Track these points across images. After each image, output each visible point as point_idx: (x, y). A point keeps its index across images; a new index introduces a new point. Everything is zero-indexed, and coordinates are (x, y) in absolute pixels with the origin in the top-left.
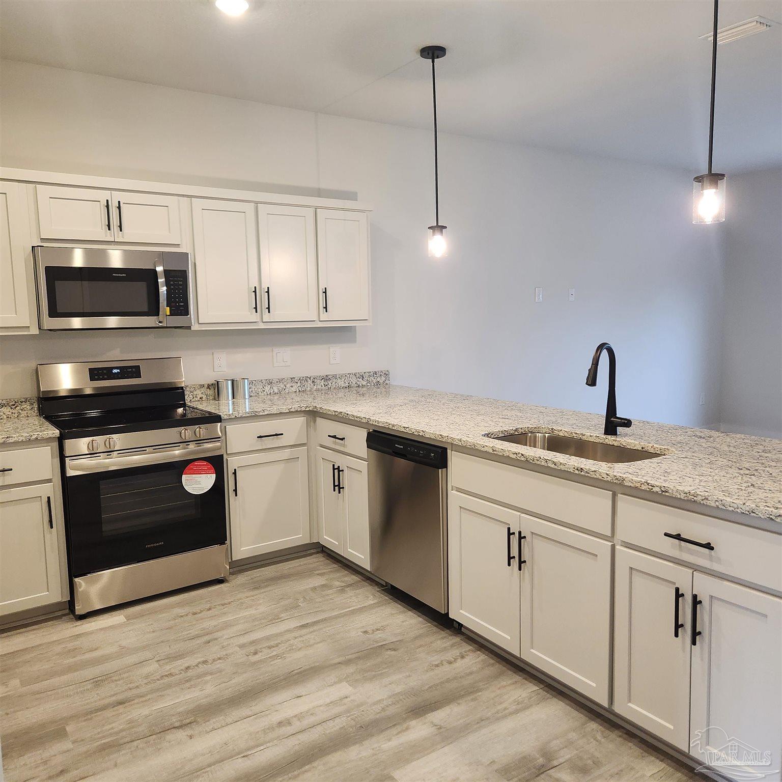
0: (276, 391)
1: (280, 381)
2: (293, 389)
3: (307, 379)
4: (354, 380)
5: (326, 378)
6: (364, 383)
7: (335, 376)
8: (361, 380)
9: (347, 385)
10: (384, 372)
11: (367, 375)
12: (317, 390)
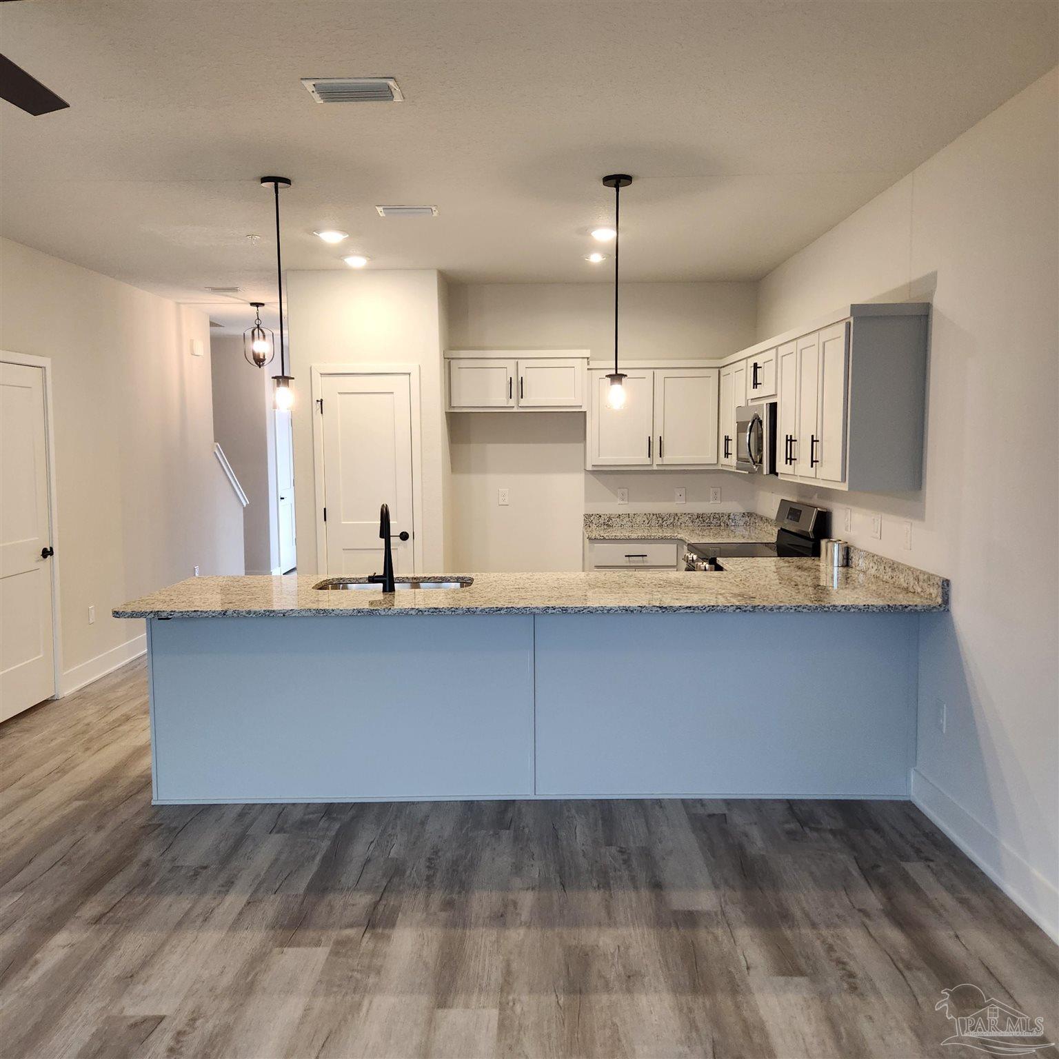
7: (899, 567)
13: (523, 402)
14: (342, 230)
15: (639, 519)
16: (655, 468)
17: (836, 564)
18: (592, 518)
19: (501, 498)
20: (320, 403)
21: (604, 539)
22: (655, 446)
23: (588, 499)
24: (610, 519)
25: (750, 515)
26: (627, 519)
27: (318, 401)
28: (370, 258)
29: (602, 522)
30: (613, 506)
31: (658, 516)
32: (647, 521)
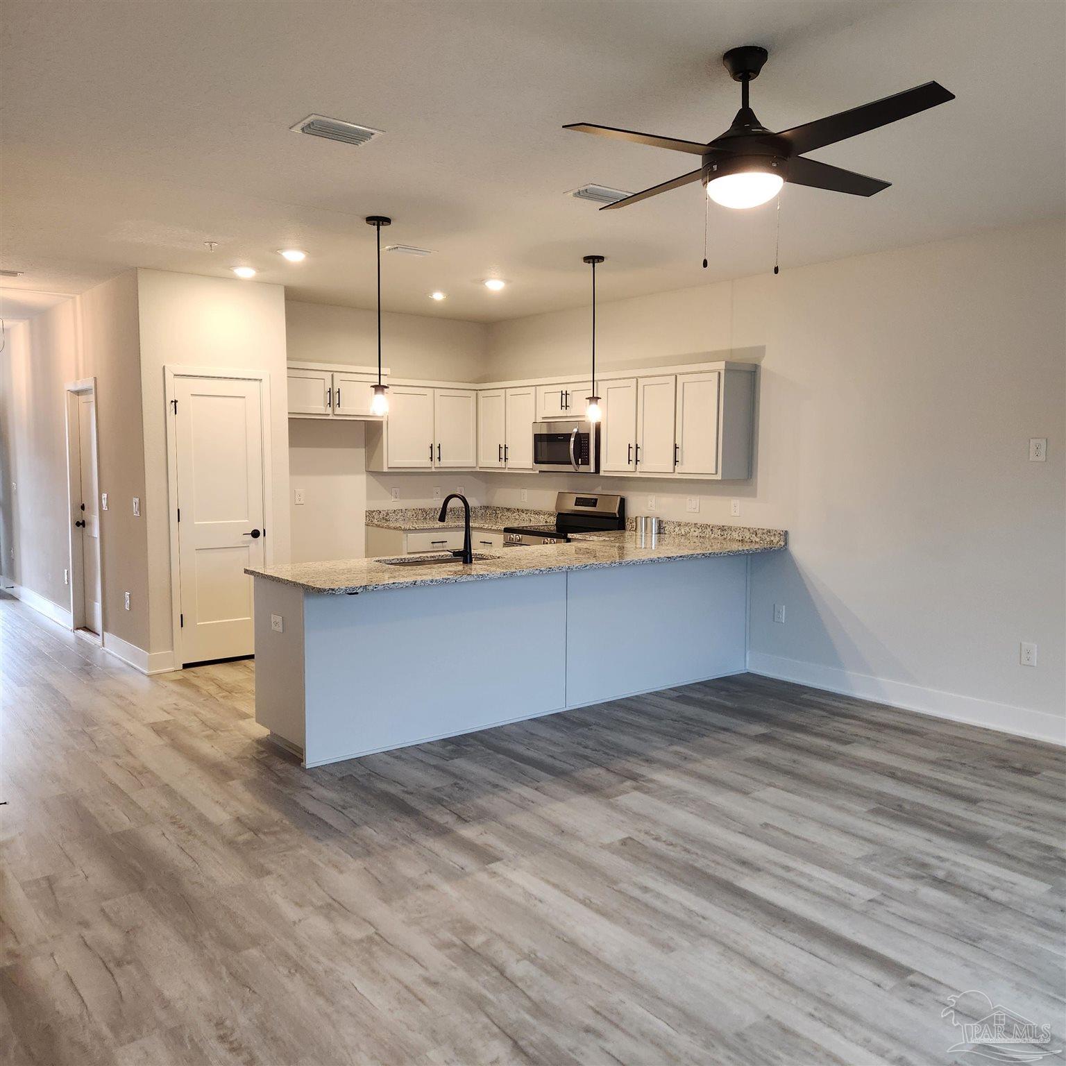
0: (683, 533)
1: (687, 525)
2: (696, 534)
3: (707, 526)
4: (747, 535)
5: (722, 529)
6: (758, 540)
7: (730, 528)
8: (754, 535)
9: (741, 538)
10: (779, 532)
11: (760, 531)
12: (714, 538)
13: (338, 411)
14: (303, 249)
15: (409, 513)
16: (434, 470)
17: (654, 532)
18: (374, 514)
19: (297, 498)
20: (174, 403)
21: (416, 529)
22: (435, 451)
23: (370, 496)
24: (388, 514)
25: (487, 508)
26: (400, 514)
27: (172, 402)
28: (259, 270)
29: (381, 516)
30: (389, 503)
31: (423, 510)
32: (415, 515)
